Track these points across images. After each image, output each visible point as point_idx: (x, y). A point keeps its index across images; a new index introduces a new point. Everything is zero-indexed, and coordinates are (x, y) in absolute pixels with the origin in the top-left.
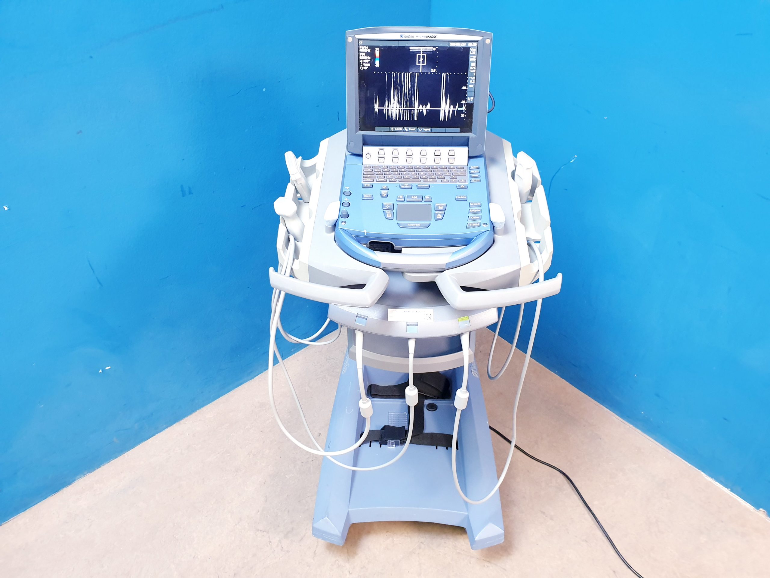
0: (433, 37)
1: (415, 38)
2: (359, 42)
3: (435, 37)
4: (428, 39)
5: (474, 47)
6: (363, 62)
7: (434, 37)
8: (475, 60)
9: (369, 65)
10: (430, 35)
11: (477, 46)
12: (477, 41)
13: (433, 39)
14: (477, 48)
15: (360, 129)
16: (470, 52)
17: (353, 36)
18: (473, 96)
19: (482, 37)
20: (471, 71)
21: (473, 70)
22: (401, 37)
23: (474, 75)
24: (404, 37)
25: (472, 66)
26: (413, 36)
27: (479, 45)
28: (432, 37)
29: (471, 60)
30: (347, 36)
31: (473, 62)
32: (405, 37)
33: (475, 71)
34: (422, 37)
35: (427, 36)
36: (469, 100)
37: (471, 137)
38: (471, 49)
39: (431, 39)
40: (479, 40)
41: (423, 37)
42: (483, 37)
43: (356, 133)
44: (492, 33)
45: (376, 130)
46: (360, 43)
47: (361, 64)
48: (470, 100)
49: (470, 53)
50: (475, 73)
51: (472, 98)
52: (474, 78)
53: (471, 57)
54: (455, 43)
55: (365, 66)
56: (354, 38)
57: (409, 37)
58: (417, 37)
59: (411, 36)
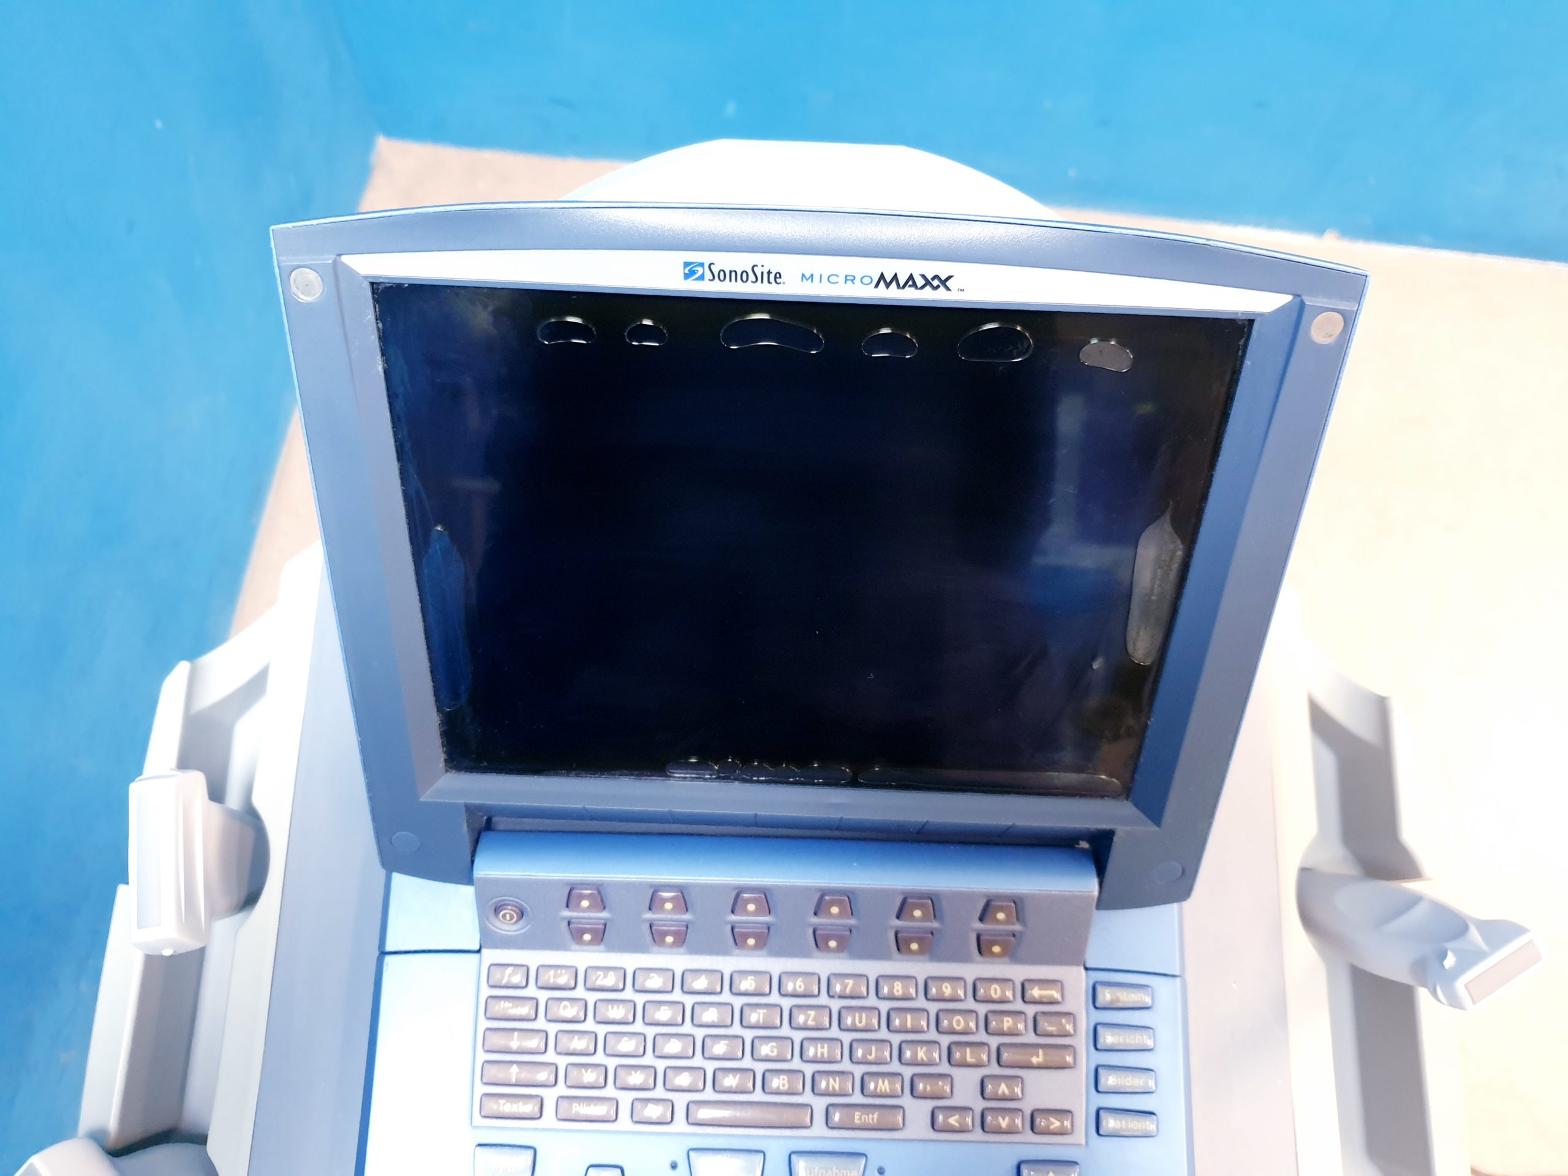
0: (928, 283)
1: (790, 288)
3: (944, 282)
7: (936, 283)
10: (903, 266)
13: (927, 294)
17: (328, 259)
19: (1289, 296)
22: (687, 276)
26: (778, 275)
28: (920, 282)
30: (283, 261)
32: (722, 276)
34: (841, 279)
35: (882, 277)
41: (849, 279)
42: (1296, 296)
56: (337, 274)
57: (752, 277)
58: (810, 279)
59: (762, 273)
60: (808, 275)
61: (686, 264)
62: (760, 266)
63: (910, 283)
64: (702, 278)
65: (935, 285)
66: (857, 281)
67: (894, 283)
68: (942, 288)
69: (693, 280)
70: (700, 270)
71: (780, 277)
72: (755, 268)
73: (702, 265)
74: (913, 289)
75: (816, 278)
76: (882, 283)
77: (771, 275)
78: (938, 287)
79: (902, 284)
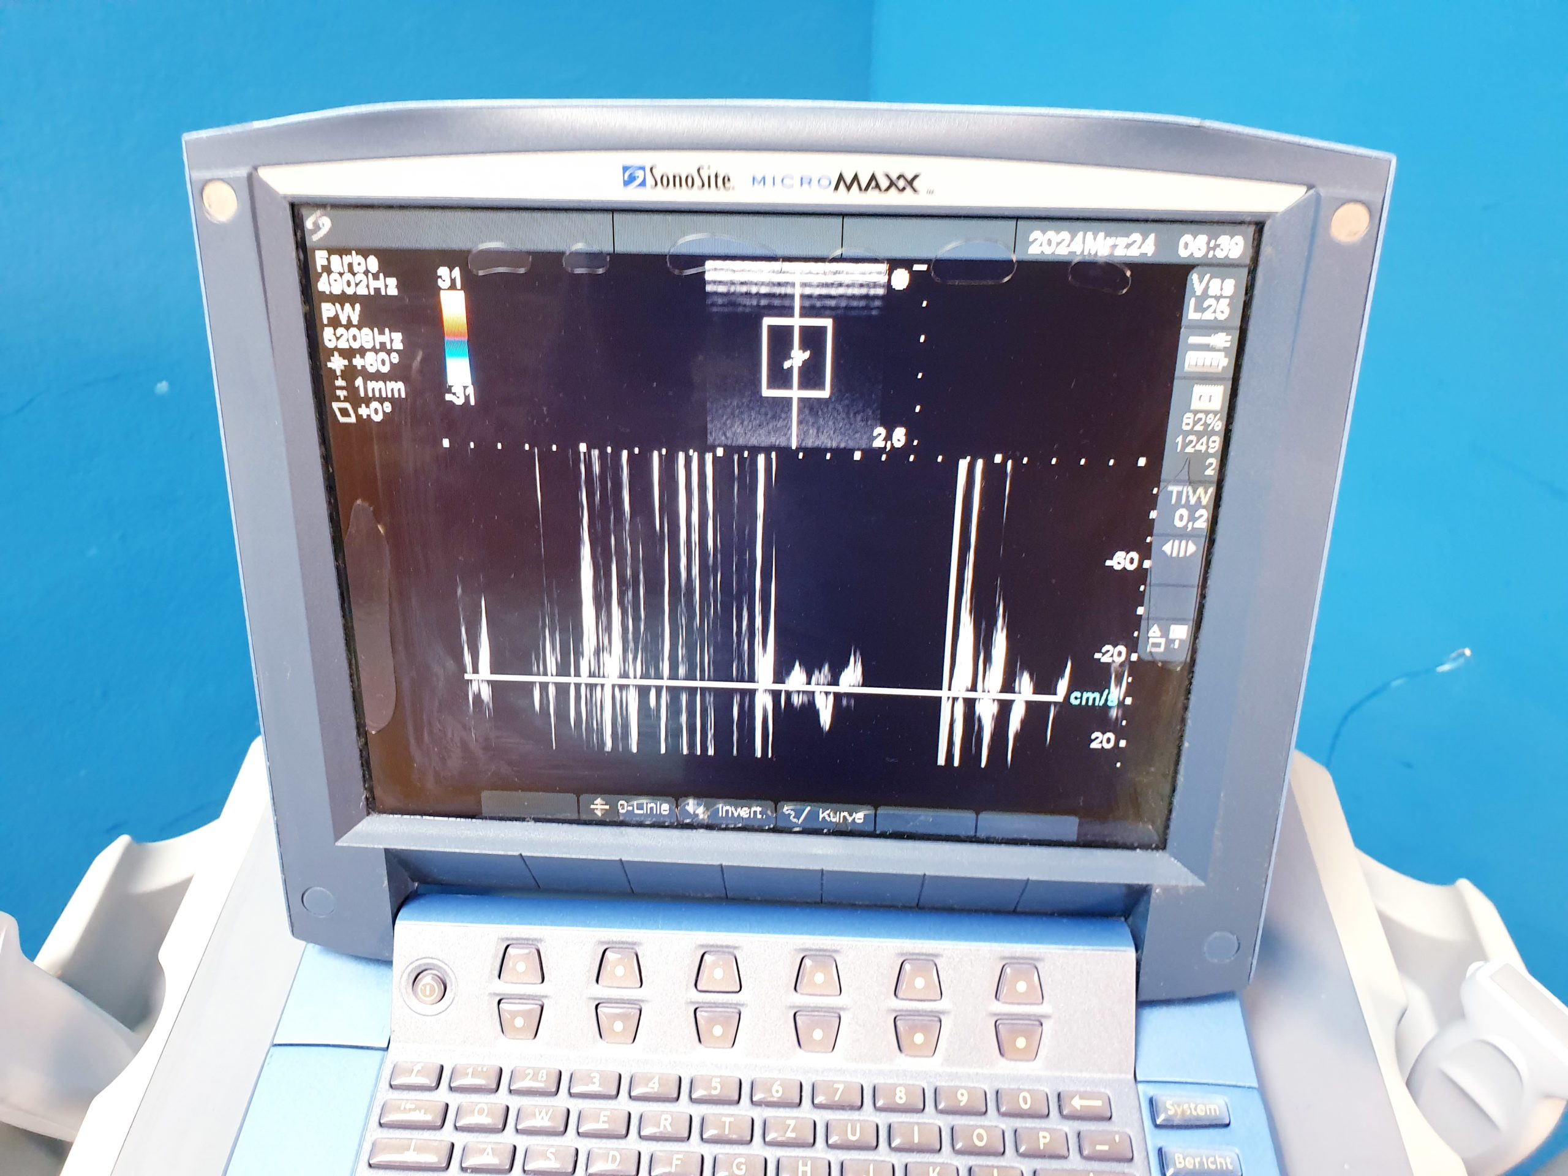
0: (892, 184)
1: (741, 194)
2: (309, 224)
3: (910, 183)
4: (854, 199)
5: (1222, 267)
6: (350, 373)
7: (901, 183)
8: (1222, 362)
9: (398, 388)
10: (864, 166)
11: (1247, 261)
12: (1258, 222)
13: (893, 199)
14: (1245, 272)
15: (373, 806)
16: (1191, 304)
17: (242, 172)
18: (1191, 613)
19: (1304, 189)
20: (1185, 445)
21: (1199, 435)
22: (626, 183)
23: (1211, 472)
24: (650, 181)
25: (1195, 405)
26: (726, 179)
27: (1266, 250)
28: (884, 183)
29: (1191, 360)
30: (196, 175)
31: (1206, 378)
32: (665, 181)
33: (1216, 443)
34: (796, 182)
35: (841, 178)
36: (1158, 645)
37: (1166, 890)
38: (1196, 282)
39: (873, 199)
40: (1269, 215)
41: (805, 181)
42: (1310, 187)
43: (338, 836)
44: (1394, 158)
45: (485, 810)
46: (317, 227)
47: (340, 382)
48: (1163, 641)
49: (1191, 314)
50: (1214, 462)
51: (1180, 632)
52: (1206, 495)
53: (1193, 340)
54: (1065, 235)
55: (367, 401)
56: (252, 187)
57: (698, 182)
58: (763, 181)
59: (709, 177)
60: (759, 178)
61: (625, 169)
62: (706, 168)
63: (873, 184)
64: (643, 184)
65: (901, 187)
66: (814, 182)
67: (855, 185)
68: (909, 190)
69: (634, 187)
70: (640, 174)
71: (729, 181)
72: (702, 171)
73: (643, 168)
74: (877, 191)
75: (769, 181)
76: (842, 184)
77: (718, 178)
78: (904, 189)
79: (864, 185)
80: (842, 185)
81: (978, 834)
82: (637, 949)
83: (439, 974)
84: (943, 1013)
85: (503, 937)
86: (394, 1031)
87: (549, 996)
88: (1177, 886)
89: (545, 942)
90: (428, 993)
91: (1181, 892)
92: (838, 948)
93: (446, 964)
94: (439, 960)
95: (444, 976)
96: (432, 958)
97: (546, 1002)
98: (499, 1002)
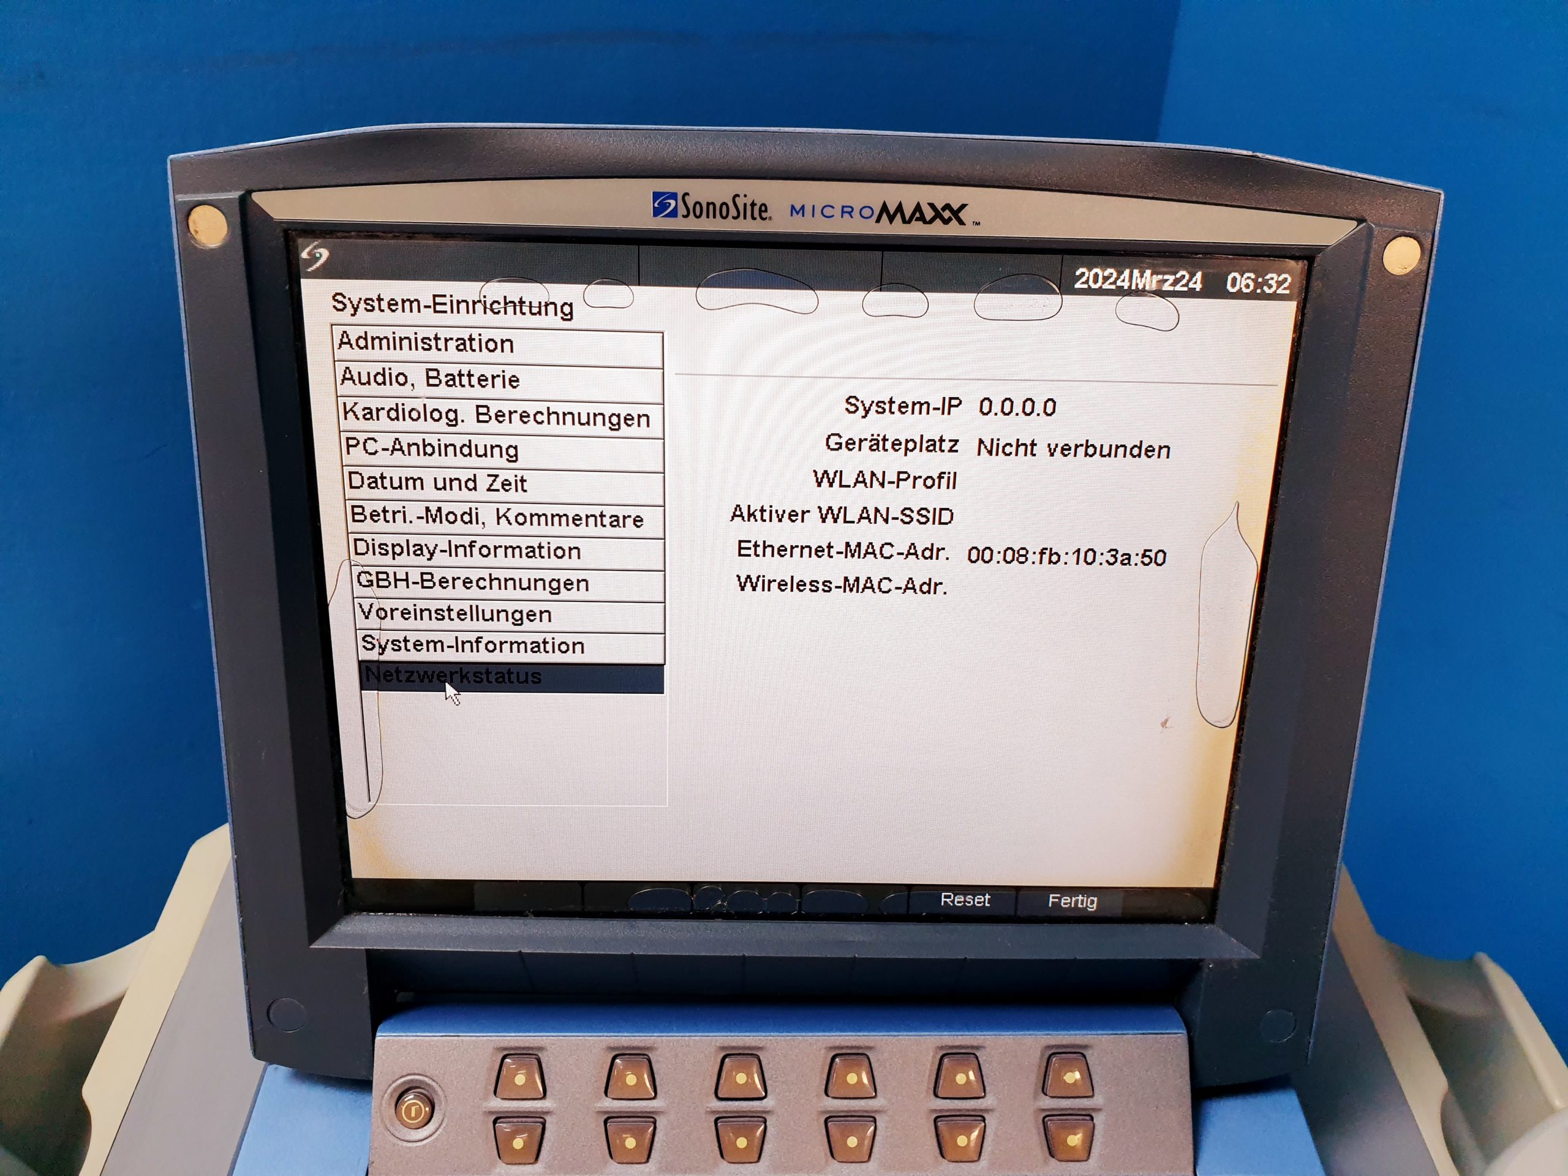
0: (938, 215)
1: (781, 223)
2: (304, 254)
3: (956, 213)
4: (897, 230)
5: (1271, 299)
7: (947, 214)
12: (1307, 255)
13: (937, 229)
15: (352, 903)
17: (235, 195)
19: (1355, 223)
24: (682, 211)
26: (764, 208)
30: (181, 198)
32: (698, 210)
34: (837, 212)
35: (885, 208)
37: (1221, 963)
39: (917, 230)
42: (1360, 221)
43: (313, 939)
44: (1441, 192)
45: (478, 904)
46: (314, 259)
54: (1114, 269)
57: (733, 212)
58: (801, 211)
59: (745, 205)
60: (798, 208)
61: (656, 196)
62: (742, 195)
63: (918, 215)
65: (946, 218)
66: (856, 213)
67: (899, 215)
68: (954, 222)
69: (663, 217)
70: (673, 203)
71: (766, 211)
72: (737, 199)
73: (674, 196)
74: (921, 222)
75: (808, 211)
77: (755, 207)
78: (950, 219)
79: (907, 216)
80: (885, 216)
81: (1019, 913)
82: (650, 1055)
83: (425, 1092)
84: (987, 1111)
85: (499, 1047)
86: (373, 1163)
87: (552, 1112)
88: (1230, 960)
89: (547, 1051)
90: (413, 1115)
91: (1236, 966)
92: (872, 1045)
93: (434, 1080)
94: (426, 1076)
95: (432, 1096)
96: (418, 1074)
97: (548, 1118)
98: (495, 1122)
